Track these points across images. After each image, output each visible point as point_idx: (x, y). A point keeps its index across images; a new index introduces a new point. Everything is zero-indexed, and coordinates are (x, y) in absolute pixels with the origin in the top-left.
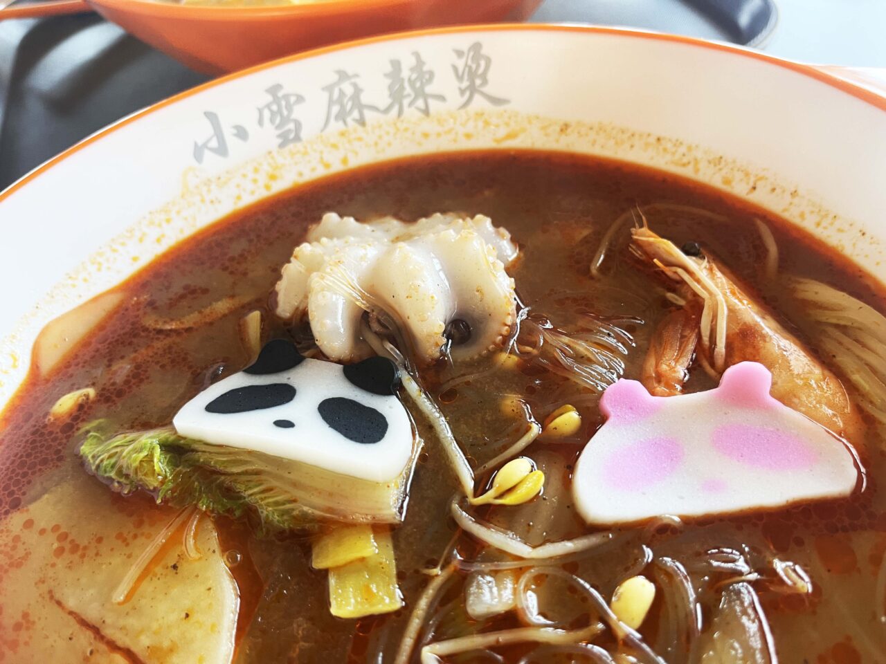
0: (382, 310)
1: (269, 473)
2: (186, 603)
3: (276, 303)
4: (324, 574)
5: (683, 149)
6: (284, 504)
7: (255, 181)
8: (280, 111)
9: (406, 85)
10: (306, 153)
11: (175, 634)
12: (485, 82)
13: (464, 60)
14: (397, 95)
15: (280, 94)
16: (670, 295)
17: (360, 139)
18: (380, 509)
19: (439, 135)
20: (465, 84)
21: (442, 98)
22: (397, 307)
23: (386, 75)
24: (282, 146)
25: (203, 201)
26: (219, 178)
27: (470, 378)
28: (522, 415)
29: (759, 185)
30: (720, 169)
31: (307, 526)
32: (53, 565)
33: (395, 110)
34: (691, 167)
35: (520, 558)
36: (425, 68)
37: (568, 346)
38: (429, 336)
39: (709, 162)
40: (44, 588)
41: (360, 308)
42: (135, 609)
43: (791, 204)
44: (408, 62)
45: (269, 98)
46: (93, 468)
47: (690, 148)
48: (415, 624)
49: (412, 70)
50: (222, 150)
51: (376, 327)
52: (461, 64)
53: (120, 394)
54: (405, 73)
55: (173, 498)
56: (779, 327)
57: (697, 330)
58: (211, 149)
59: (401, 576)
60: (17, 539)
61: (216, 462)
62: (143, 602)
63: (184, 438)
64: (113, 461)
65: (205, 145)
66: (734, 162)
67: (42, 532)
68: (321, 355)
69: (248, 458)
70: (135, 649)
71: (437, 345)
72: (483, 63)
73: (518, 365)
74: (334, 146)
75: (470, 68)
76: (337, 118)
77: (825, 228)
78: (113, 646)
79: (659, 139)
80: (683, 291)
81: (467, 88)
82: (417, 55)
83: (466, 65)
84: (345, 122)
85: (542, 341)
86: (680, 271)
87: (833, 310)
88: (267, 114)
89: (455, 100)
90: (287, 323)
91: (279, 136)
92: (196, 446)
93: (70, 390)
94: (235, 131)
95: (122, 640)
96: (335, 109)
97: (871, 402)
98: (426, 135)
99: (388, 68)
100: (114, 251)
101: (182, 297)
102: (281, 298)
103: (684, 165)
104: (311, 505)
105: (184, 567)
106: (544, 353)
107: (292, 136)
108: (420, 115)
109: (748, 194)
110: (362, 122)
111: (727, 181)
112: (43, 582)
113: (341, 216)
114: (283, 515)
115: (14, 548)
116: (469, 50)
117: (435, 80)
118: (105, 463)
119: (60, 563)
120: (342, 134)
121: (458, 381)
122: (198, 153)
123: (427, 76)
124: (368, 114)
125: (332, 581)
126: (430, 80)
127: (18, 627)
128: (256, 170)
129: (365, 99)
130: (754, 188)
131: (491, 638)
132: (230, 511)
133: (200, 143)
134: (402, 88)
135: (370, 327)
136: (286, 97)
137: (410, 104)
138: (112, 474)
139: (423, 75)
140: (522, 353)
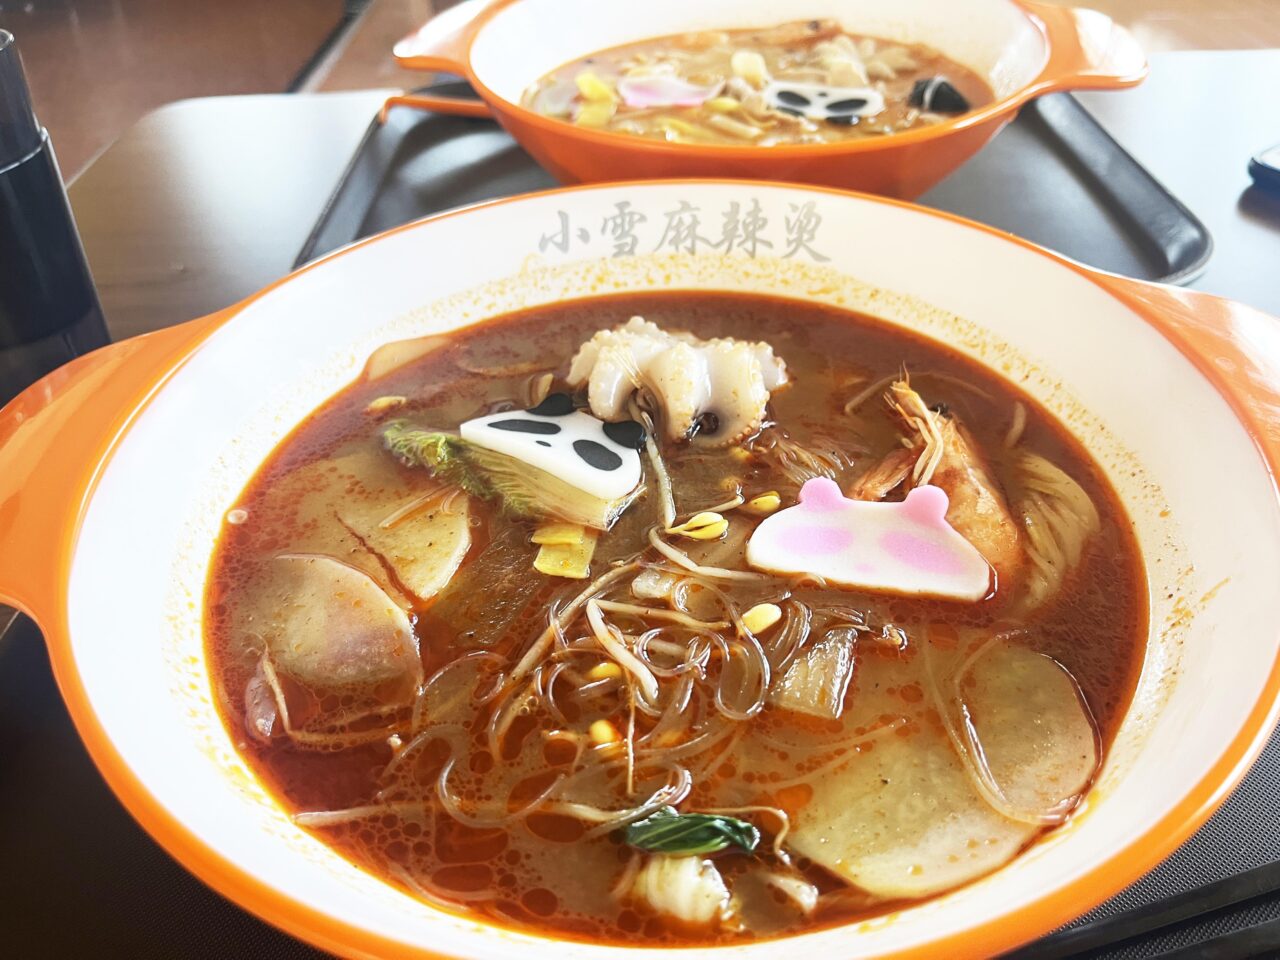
0: (650, 390)
1: (521, 477)
2: (432, 539)
3: (568, 373)
4: (537, 547)
5: (975, 332)
6: (525, 496)
7: (584, 279)
8: (622, 225)
9: (740, 226)
10: (635, 267)
11: (418, 554)
12: (812, 238)
13: (797, 214)
14: (729, 234)
15: (627, 211)
16: (905, 440)
17: (686, 266)
18: (595, 516)
19: (758, 277)
20: (794, 236)
21: (769, 245)
22: (661, 389)
23: (724, 214)
24: (616, 255)
25: (535, 285)
26: (555, 269)
27: (703, 457)
28: (734, 490)
29: (1032, 374)
30: (1003, 355)
31: (537, 515)
32: (343, 498)
33: (725, 246)
34: (978, 349)
35: (687, 570)
36: (761, 215)
37: (795, 453)
38: (680, 414)
39: (995, 347)
40: (332, 510)
41: (634, 385)
42: (394, 534)
43: (1053, 395)
44: (746, 207)
45: (616, 212)
46: (391, 445)
47: (981, 332)
48: (592, 589)
49: (749, 214)
50: (564, 246)
51: (640, 402)
52: (793, 218)
53: (424, 405)
54: (742, 216)
55: (444, 478)
56: (984, 478)
57: (911, 467)
58: (556, 244)
59: (593, 562)
60: (322, 475)
61: (483, 461)
62: (401, 532)
63: (465, 441)
64: (406, 443)
65: (551, 238)
66: (1016, 350)
67: (341, 477)
68: (590, 412)
69: (508, 464)
70: (385, 555)
71: (685, 426)
72: (813, 220)
73: (748, 459)
74: (662, 266)
75: (801, 222)
76: (671, 242)
77: (1075, 420)
78: (371, 550)
79: (956, 319)
80: (916, 437)
81: (795, 240)
82: (756, 202)
83: (798, 219)
84: (677, 248)
85: (774, 443)
86: (919, 420)
87: (1046, 481)
88: (610, 225)
89: (781, 248)
90: (572, 389)
91: (616, 246)
92: (472, 448)
93: (387, 395)
94: (579, 233)
95: (379, 549)
96: (672, 234)
97: (1036, 549)
98: (747, 274)
99: (728, 208)
100: (452, 305)
101: (497, 353)
102: (573, 369)
103: (973, 346)
104: (544, 502)
105: (437, 520)
106: (772, 453)
107: (627, 249)
108: (747, 256)
109: (1021, 381)
110: (692, 251)
111: (1006, 368)
112: (332, 505)
113: (646, 320)
114: (521, 504)
115: (319, 480)
116: (805, 206)
117: (767, 227)
118: (402, 443)
119: (349, 498)
120: (672, 258)
121: (693, 457)
122: (543, 243)
123: (760, 223)
124: (700, 246)
125: (541, 551)
126: (762, 227)
127: (306, 526)
128: (588, 271)
129: (700, 231)
130: (1027, 377)
131: (642, 610)
132: (483, 495)
133: (547, 236)
134: (735, 228)
135: (635, 400)
136: (632, 214)
137: (739, 245)
138: (404, 450)
139: (757, 221)
140: (754, 451)
